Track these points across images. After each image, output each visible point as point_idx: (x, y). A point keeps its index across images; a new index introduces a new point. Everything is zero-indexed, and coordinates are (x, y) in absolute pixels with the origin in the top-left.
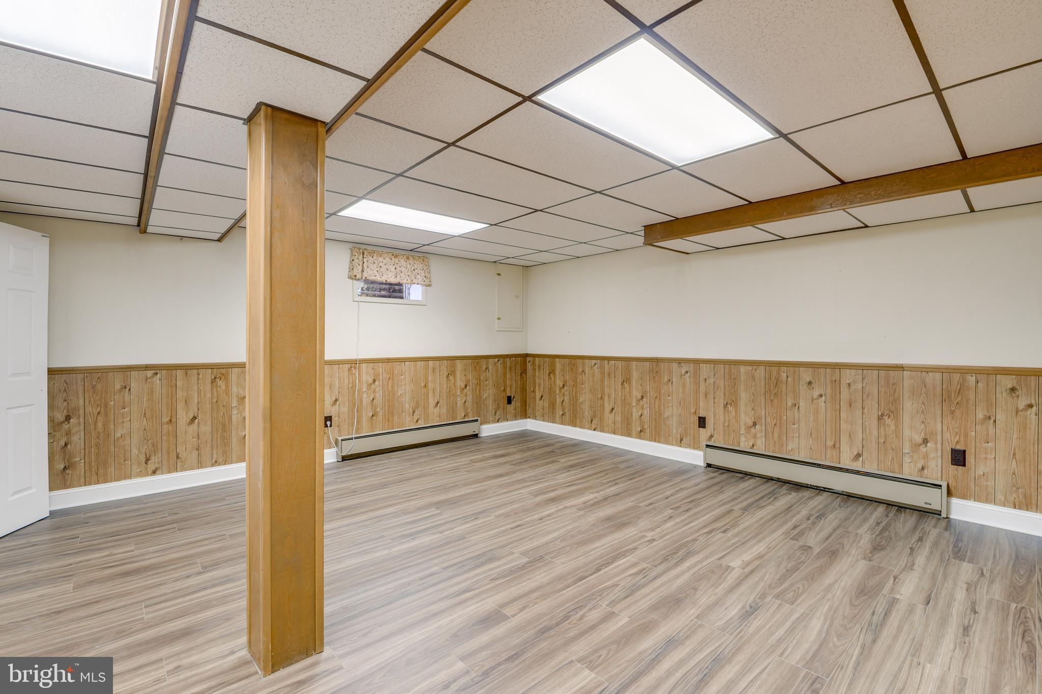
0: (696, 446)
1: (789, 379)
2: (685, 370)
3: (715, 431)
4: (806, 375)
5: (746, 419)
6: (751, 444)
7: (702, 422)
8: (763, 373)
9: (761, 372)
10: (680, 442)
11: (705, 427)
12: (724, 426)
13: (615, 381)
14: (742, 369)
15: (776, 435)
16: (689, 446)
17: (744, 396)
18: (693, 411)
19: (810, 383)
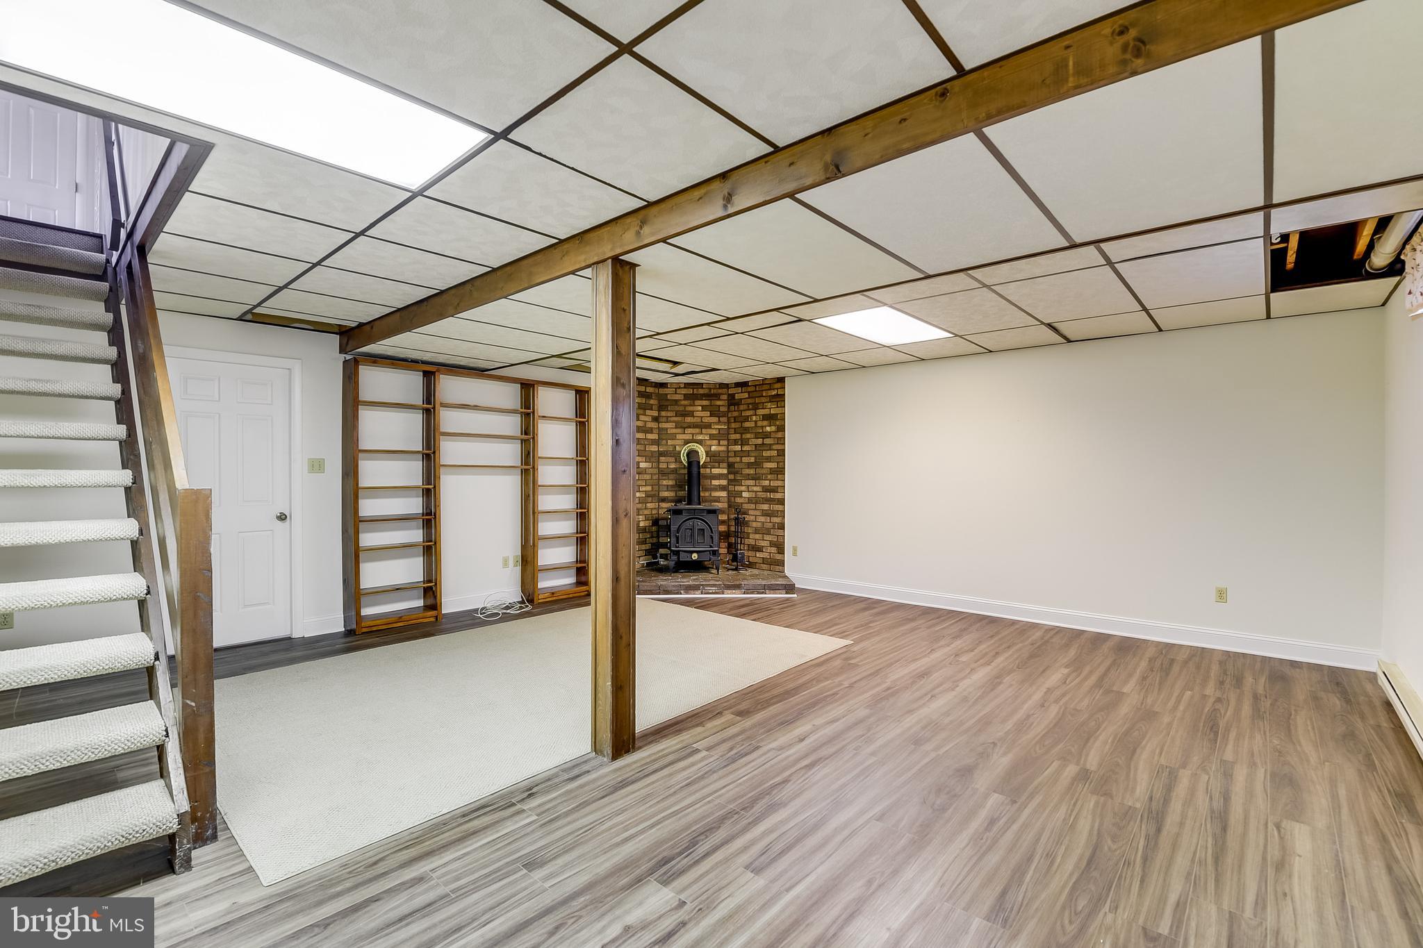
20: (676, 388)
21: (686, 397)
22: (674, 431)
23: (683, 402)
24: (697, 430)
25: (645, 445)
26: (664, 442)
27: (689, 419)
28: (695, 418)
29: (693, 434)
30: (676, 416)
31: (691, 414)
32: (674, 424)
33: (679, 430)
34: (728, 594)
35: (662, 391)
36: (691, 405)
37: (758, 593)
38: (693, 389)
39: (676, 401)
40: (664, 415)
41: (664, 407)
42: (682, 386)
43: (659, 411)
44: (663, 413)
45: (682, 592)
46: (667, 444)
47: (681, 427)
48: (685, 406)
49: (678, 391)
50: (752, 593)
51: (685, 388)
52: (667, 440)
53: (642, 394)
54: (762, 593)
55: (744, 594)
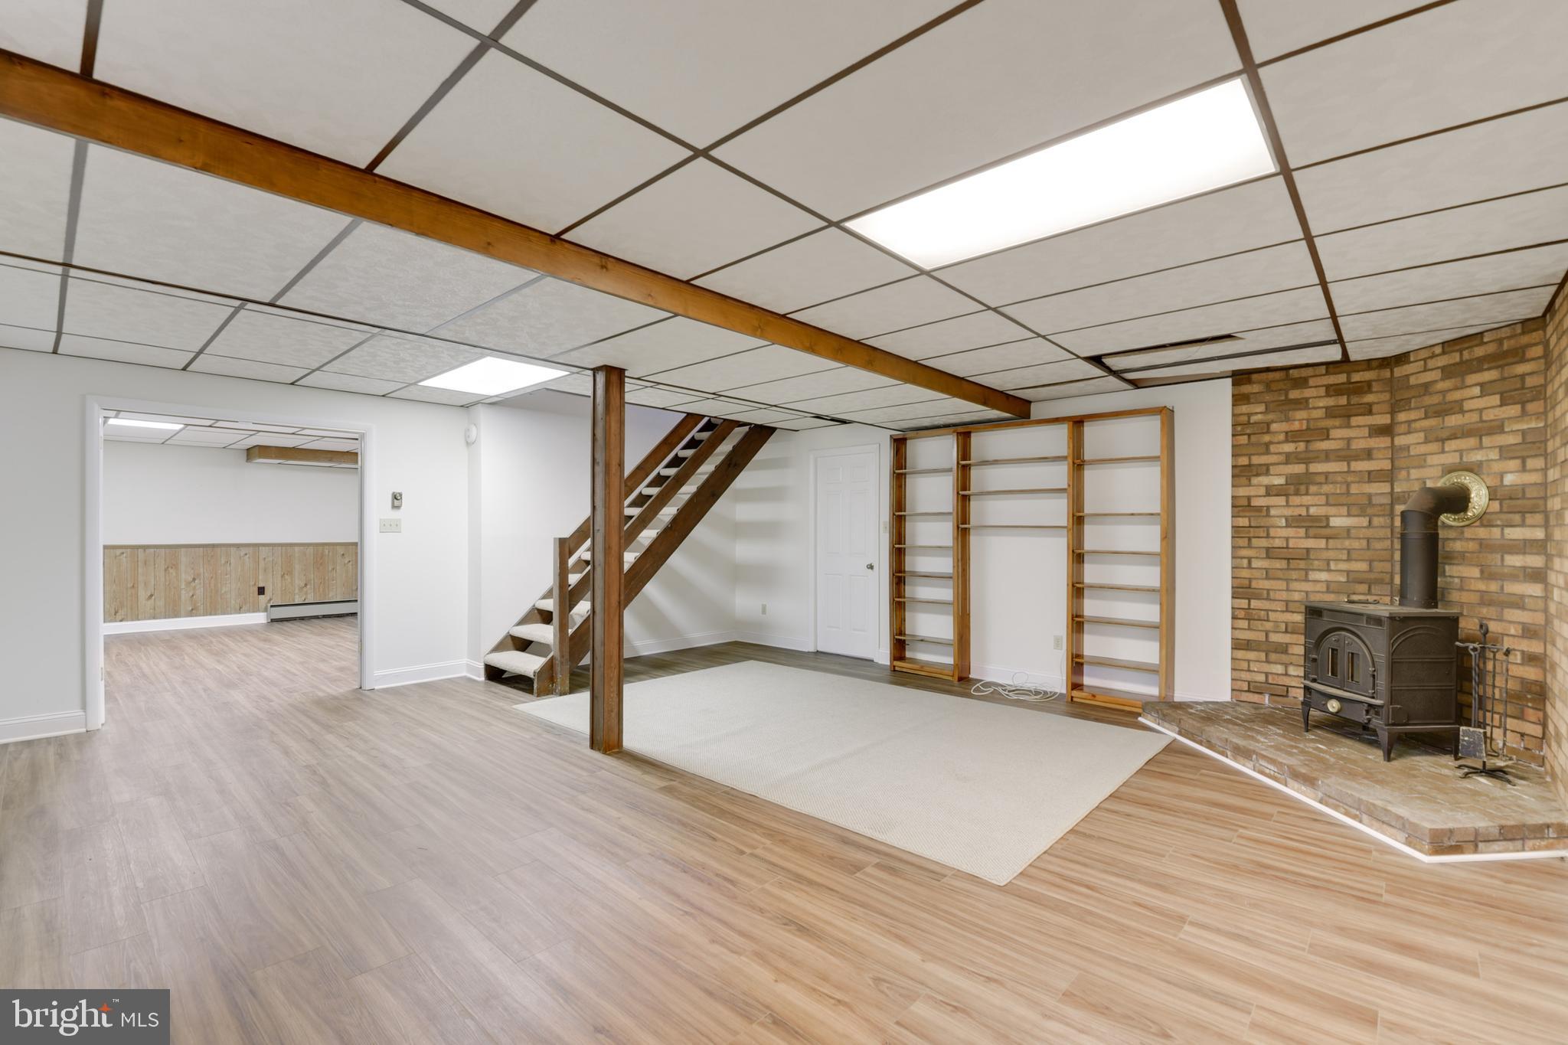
0: (256, 609)
1: (330, 554)
2: (244, 553)
3: (273, 594)
4: (341, 550)
5: (299, 582)
6: (303, 599)
7: (261, 591)
8: (312, 550)
9: (311, 550)
10: (240, 610)
11: (264, 594)
12: (282, 591)
13: (155, 568)
14: (297, 549)
15: (321, 590)
16: (249, 611)
17: (297, 567)
18: (252, 583)
19: (343, 555)
20: (1425, 360)
21: (1447, 372)
22: (1423, 449)
23: (1441, 386)
24: (1472, 442)
25: (1348, 485)
26: (1404, 473)
27: (1453, 421)
28: (1467, 415)
29: (1461, 452)
30: (1426, 417)
31: (1458, 408)
32: (1422, 435)
33: (1434, 447)
34: (1293, 789)
35: (1399, 371)
36: (1456, 388)
37: (1347, 814)
38: (1461, 351)
39: (1426, 386)
40: (1404, 420)
41: (1402, 403)
42: (1438, 350)
43: (1393, 413)
44: (1402, 417)
45: (1229, 753)
46: (1408, 479)
47: (1437, 440)
48: (1444, 392)
49: (1431, 364)
50: (1336, 808)
51: (1444, 353)
52: (1408, 468)
53: (1335, 391)
54: (1354, 817)
55: (1321, 802)
